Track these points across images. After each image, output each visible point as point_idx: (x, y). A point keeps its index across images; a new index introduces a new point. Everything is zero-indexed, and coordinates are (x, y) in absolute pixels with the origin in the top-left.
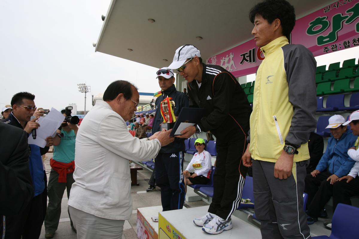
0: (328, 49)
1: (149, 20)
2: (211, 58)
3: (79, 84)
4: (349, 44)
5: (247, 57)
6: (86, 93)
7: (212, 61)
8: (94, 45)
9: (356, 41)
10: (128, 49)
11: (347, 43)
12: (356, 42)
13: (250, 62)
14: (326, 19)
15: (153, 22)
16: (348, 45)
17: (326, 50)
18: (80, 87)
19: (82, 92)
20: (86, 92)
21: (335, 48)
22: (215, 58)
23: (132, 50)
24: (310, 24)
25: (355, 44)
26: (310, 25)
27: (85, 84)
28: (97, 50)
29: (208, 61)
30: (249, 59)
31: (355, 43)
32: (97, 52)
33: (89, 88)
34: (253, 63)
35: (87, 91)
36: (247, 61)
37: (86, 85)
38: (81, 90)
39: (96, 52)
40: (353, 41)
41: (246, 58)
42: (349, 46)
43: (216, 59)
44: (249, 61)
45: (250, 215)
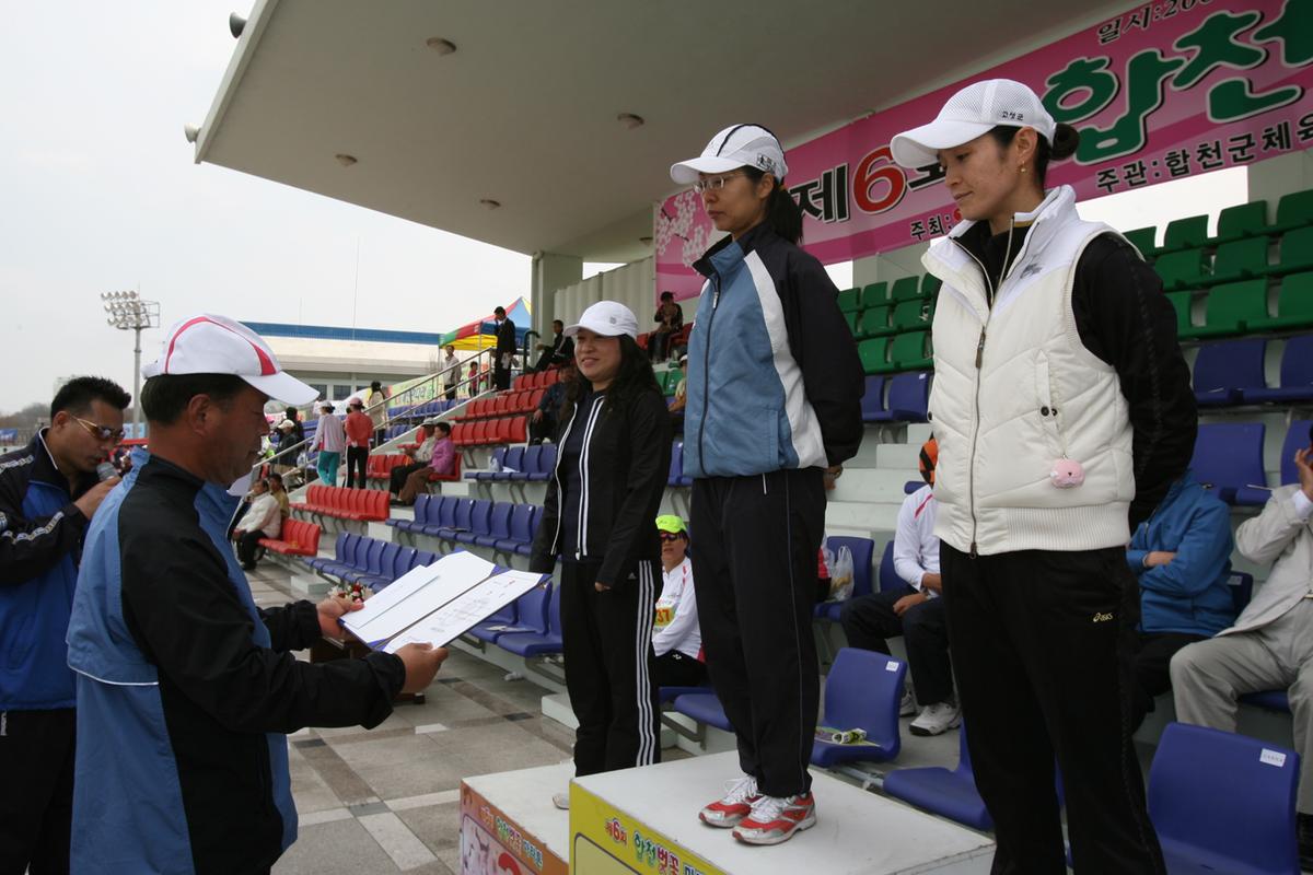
0: (1113, 177)
1: (429, 42)
2: (673, 198)
3: (110, 294)
4: (1185, 161)
5: (815, 197)
6: (138, 334)
7: (676, 209)
8: (192, 136)
9: (1209, 152)
10: (338, 156)
11: (1181, 158)
12: (1210, 156)
13: (826, 219)
14: (1107, 68)
15: (446, 53)
16: (1182, 165)
17: (1108, 180)
18: (112, 307)
19: (122, 325)
20: (138, 328)
21: (1137, 175)
22: (690, 198)
23: (353, 160)
24: (1051, 82)
25: (1208, 164)
26: (1050, 88)
27: (133, 295)
28: (205, 155)
29: (663, 210)
30: (822, 208)
31: (1205, 159)
32: (203, 163)
33: (152, 310)
34: (838, 220)
35: (144, 323)
36: (816, 212)
37: (142, 297)
38: (120, 318)
39: (198, 161)
40: (1199, 152)
41: (812, 202)
42: (1186, 167)
43: (694, 203)
44: (822, 214)
45: (871, 785)
